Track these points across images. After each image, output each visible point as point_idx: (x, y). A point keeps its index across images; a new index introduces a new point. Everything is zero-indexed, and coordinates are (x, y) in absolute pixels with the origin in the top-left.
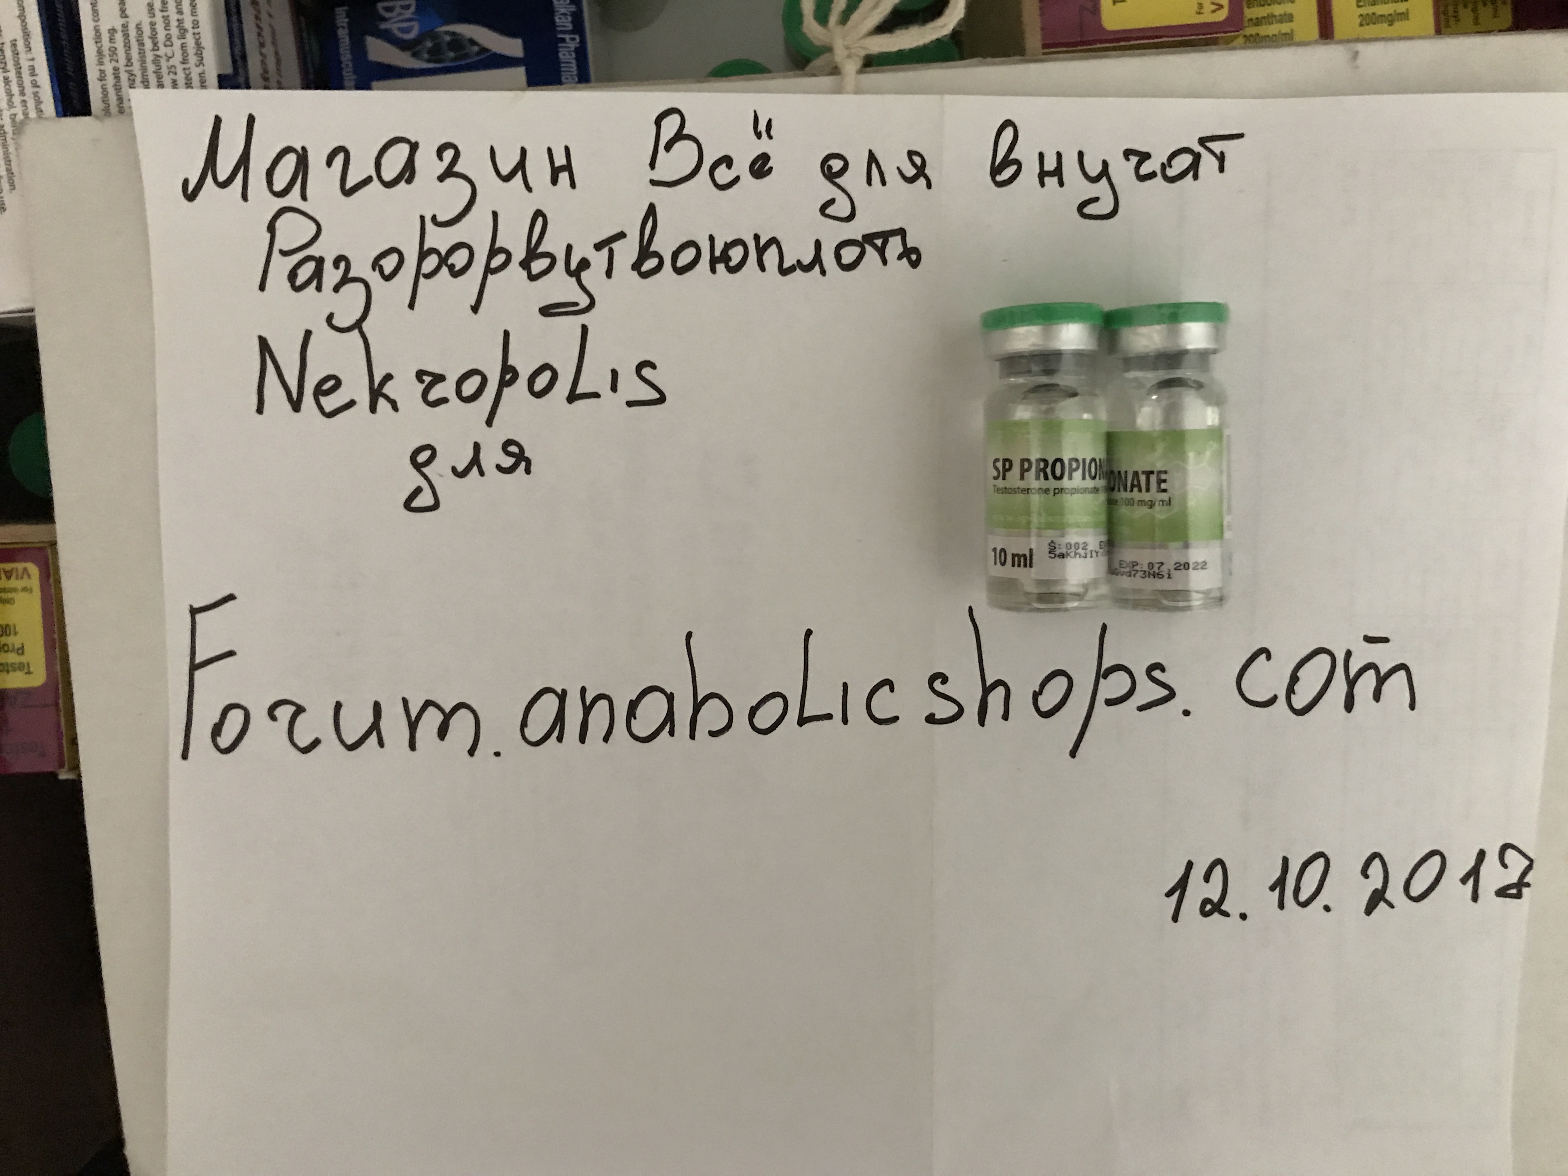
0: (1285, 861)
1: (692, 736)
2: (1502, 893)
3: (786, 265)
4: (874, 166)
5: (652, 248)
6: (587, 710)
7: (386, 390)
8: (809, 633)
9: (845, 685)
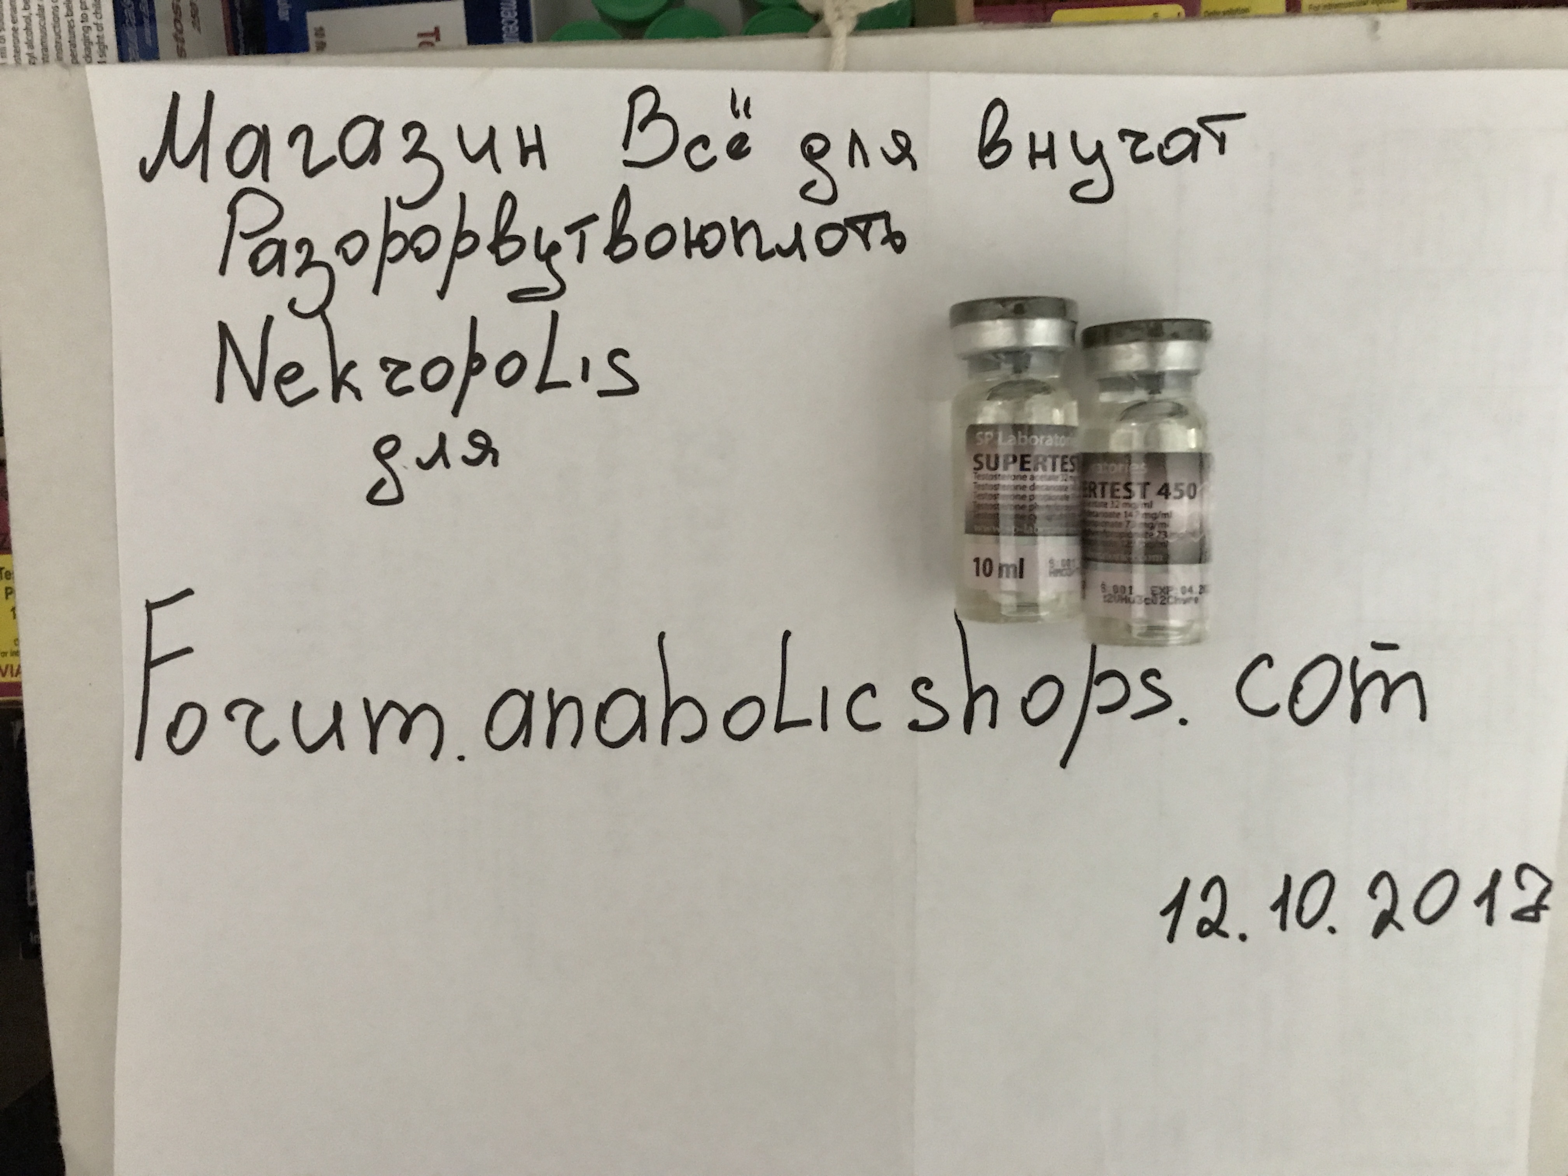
0: (1288, 879)
1: (664, 741)
2: (1518, 915)
3: (765, 249)
4: (857, 147)
5: (625, 232)
6: (555, 713)
7: (349, 378)
8: (787, 634)
9: (825, 691)
